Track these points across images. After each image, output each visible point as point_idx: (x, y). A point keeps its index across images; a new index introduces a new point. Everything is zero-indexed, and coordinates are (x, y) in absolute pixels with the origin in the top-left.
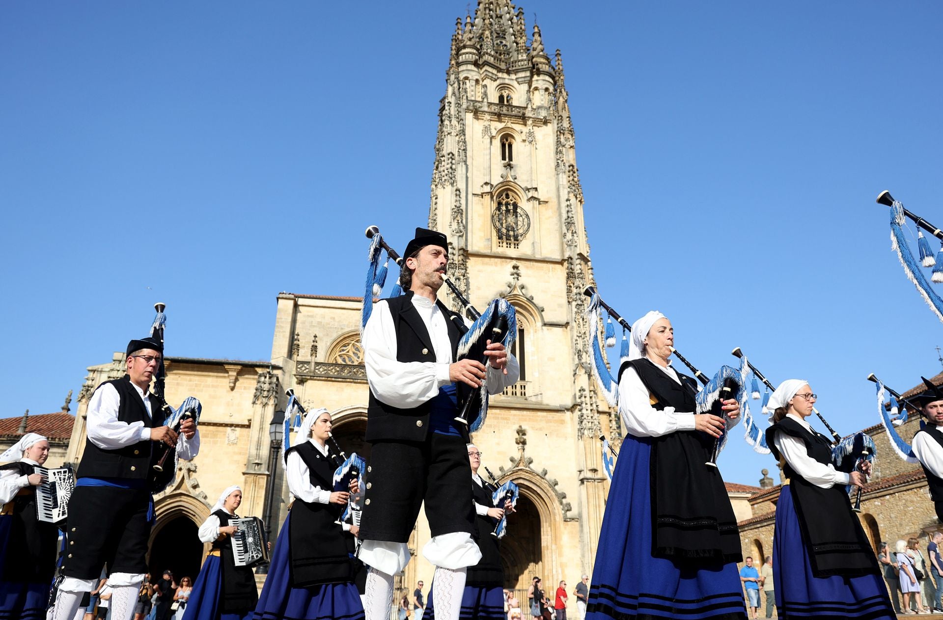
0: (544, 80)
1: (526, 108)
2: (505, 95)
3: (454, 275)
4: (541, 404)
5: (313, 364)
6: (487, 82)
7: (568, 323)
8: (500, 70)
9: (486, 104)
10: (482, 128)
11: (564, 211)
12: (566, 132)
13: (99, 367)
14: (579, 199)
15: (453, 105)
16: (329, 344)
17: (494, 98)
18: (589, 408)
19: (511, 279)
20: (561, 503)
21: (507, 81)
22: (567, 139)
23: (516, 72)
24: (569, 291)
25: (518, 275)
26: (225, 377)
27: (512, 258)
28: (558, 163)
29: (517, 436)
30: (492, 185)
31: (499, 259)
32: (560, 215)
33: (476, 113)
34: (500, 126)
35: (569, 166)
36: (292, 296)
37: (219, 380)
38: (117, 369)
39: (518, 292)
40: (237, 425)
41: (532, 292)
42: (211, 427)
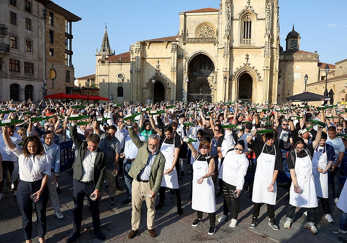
3: (227, 6)
4: (255, 46)
5: (187, 39)
7: (265, 19)
13: (133, 45)
16: (196, 27)
18: (268, 48)
19: (247, 4)
20: (258, 76)
24: (266, 7)
25: (249, 3)
26: (164, 45)
29: (246, 57)
36: (183, 13)
37: (163, 46)
38: (136, 46)
39: (249, 9)
40: (169, 58)
41: (254, 8)
42: (162, 59)
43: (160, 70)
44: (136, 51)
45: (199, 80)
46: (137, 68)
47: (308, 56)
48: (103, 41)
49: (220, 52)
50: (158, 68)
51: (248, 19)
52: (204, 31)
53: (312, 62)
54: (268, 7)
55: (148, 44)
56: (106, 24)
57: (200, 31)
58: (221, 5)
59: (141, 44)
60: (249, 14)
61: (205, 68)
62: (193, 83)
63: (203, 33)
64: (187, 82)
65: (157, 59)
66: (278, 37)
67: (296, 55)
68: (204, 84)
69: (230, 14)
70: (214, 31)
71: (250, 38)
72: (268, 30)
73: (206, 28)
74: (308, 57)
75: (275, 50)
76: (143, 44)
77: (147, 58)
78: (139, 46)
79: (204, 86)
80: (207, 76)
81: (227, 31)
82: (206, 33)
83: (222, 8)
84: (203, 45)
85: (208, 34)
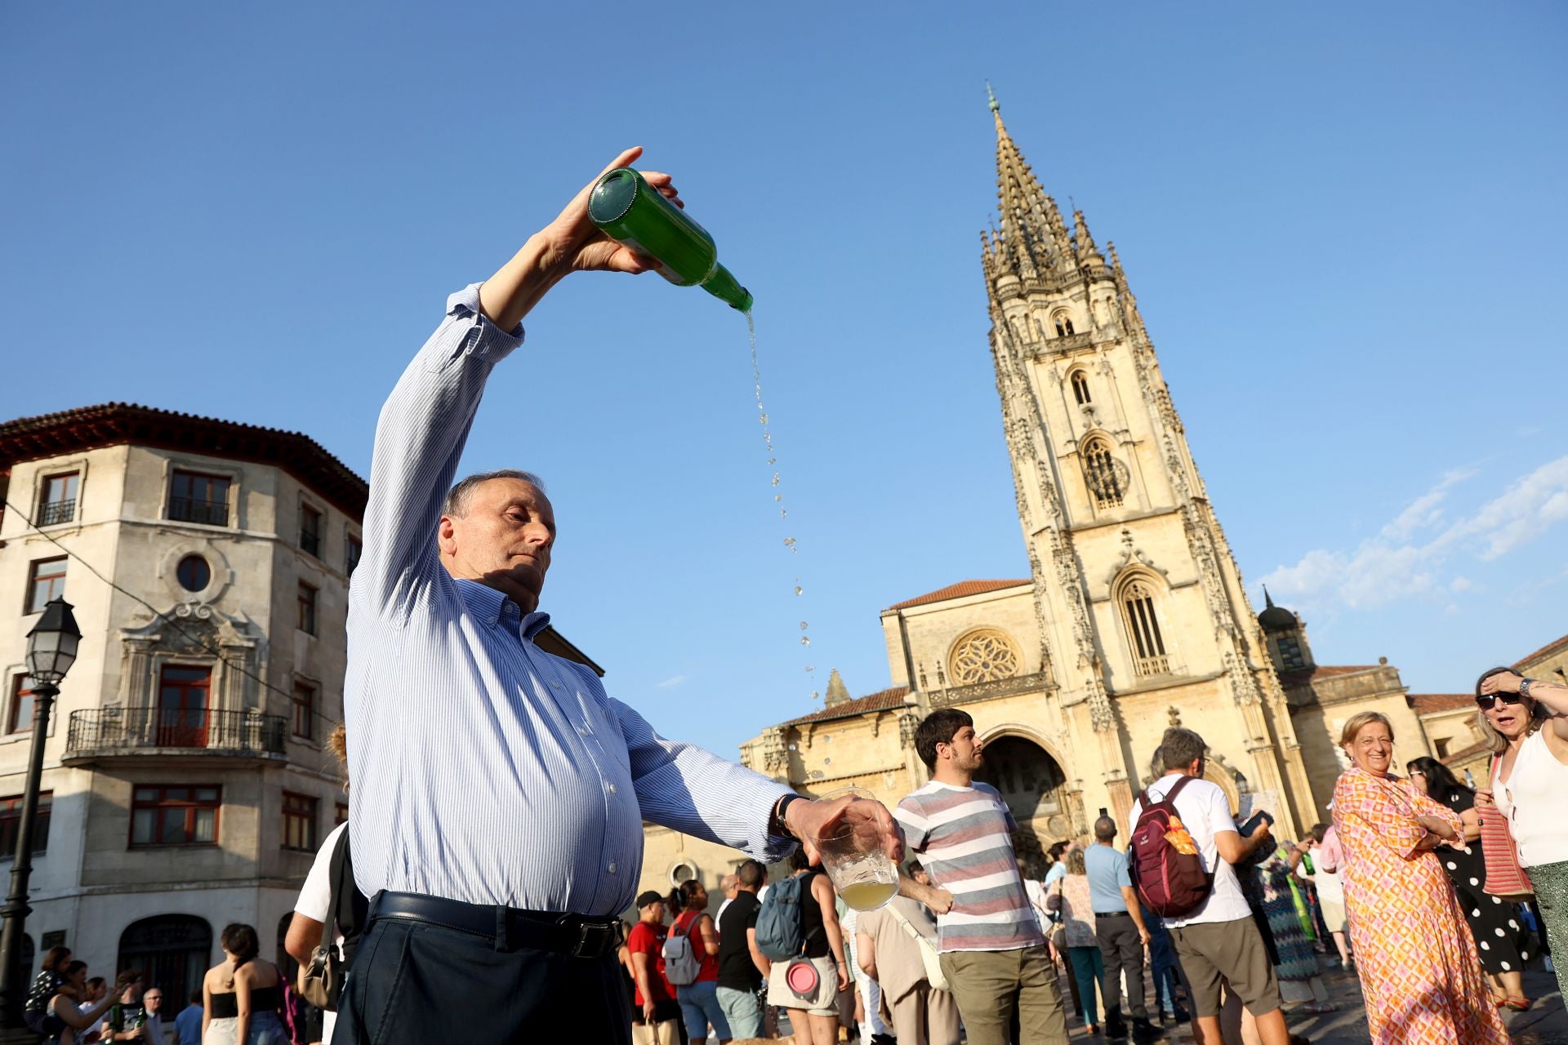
0: (1103, 288)
1: (1089, 333)
2: (1063, 323)
3: (1061, 563)
4: (1188, 677)
5: (944, 691)
6: (1037, 314)
7: (1197, 582)
8: (1048, 293)
9: (1043, 343)
10: (1046, 374)
11: (1164, 449)
12: (1145, 349)
13: (752, 744)
14: (1178, 430)
15: (1008, 358)
16: (946, 651)
17: (1052, 333)
19: (1124, 547)
21: (1060, 303)
22: (1147, 358)
23: (1068, 288)
24: (1191, 546)
25: (1130, 540)
26: (865, 726)
27: (1119, 523)
28: (1144, 393)
29: (1170, 718)
30: (1076, 442)
31: (1105, 529)
32: (1161, 454)
33: (1037, 358)
34: (1065, 363)
35: (1158, 392)
36: (894, 611)
37: (862, 730)
39: (1134, 559)
40: (891, 770)
41: (1150, 555)
42: (867, 777)
44: (769, 764)
47: (1361, 679)
49: (1072, 719)
51: (1136, 591)
52: (976, 659)
53: (1384, 696)
54: (1197, 544)
55: (808, 733)
57: (961, 660)
58: (1035, 564)
59: (782, 737)
60: (1136, 576)
61: (1012, 789)
63: (972, 666)
69: (1078, 585)
70: (1013, 655)
71: (1162, 651)
72: (1222, 615)
73: (982, 648)
74: (1361, 684)
75: (1261, 676)
76: (790, 733)
77: (808, 784)
78: (777, 744)
80: (1030, 816)
81: (1084, 643)
82: (985, 665)
83: (1043, 573)
84: (1006, 703)
85: (991, 666)
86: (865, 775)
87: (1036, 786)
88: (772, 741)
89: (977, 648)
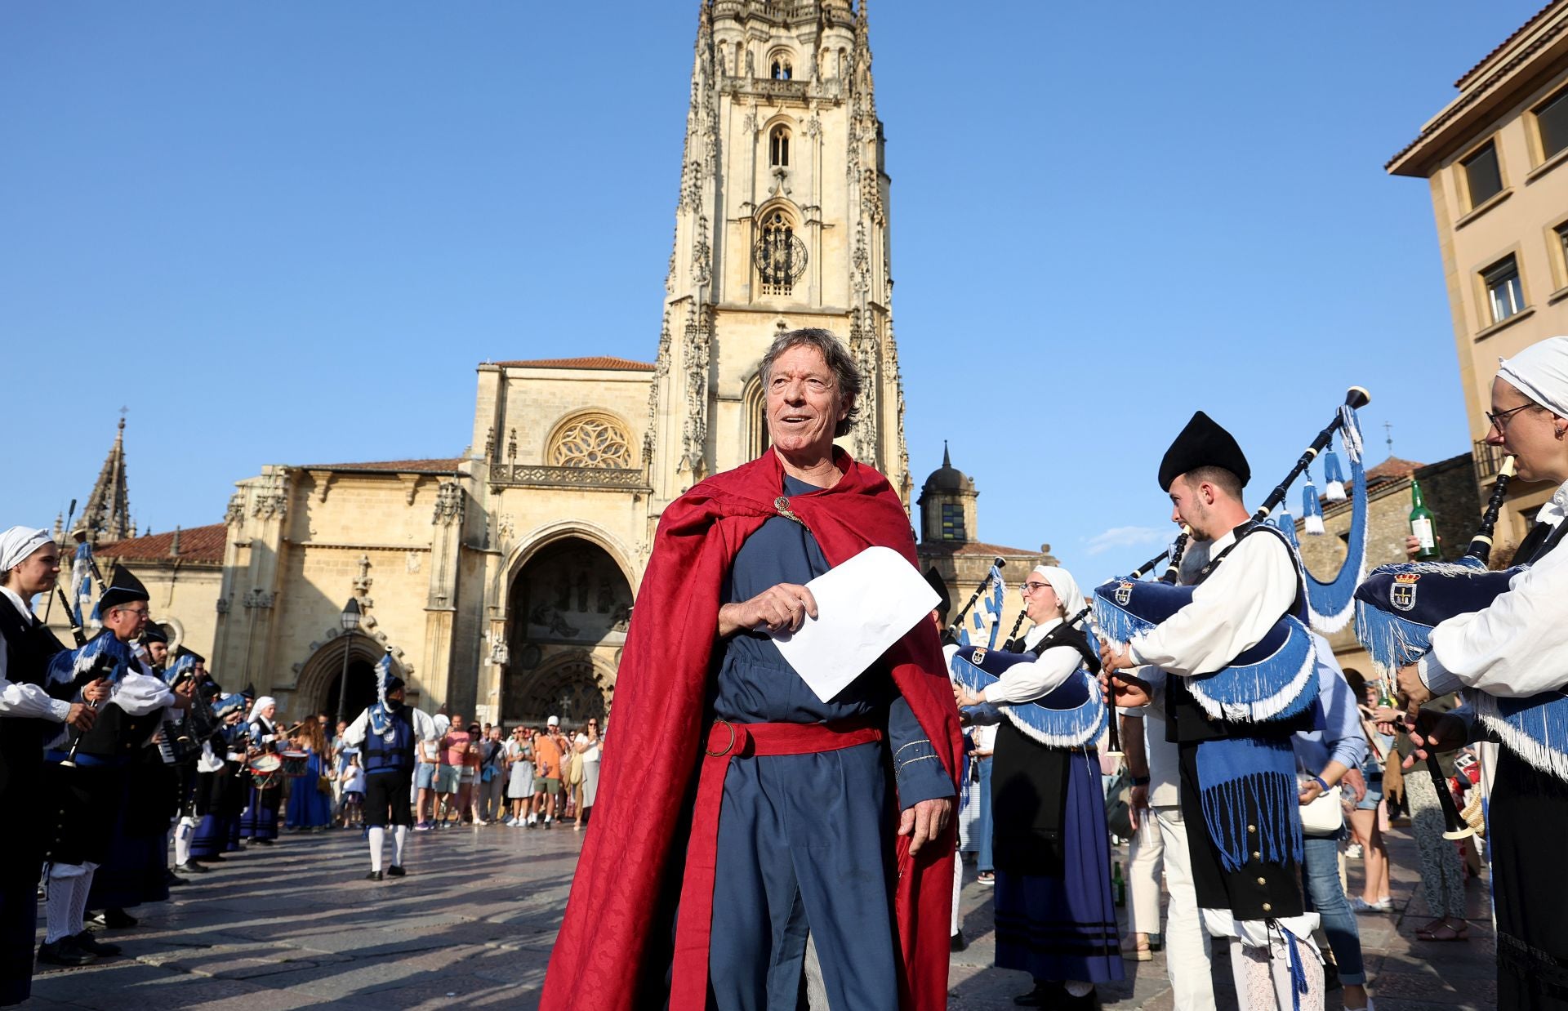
0: (838, 36)
1: (807, 84)
2: (781, 62)
3: (693, 342)
5: (511, 468)
6: (753, 46)
8: (773, 24)
9: (749, 81)
10: (743, 118)
11: (854, 238)
12: (865, 118)
13: (249, 481)
14: (877, 221)
15: (700, 87)
16: (548, 429)
17: (763, 71)
21: (784, 41)
22: (865, 130)
23: (798, 25)
26: (400, 489)
27: (777, 313)
28: (849, 167)
30: (754, 207)
31: (759, 315)
32: (849, 244)
33: (736, 96)
34: (770, 112)
35: (866, 171)
36: (497, 367)
37: (394, 492)
38: (267, 486)
40: (418, 550)
42: (387, 553)
43: (371, 602)
44: (259, 511)
45: (553, 658)
46: (258, 591)
47: (1017, 563)
48: (97, 485)
50: (364, 592)
52: (583, 446)
55: (325, 483)
56: (124, 410)
57: (564, 444)
58: (666, 338)
59: (286, 481)
61: (583, 607)
62: (526, 673)
63: (577, 454)
64: (502, 665)
65: (362, 554)
66: (906, 477)
67: (970, 558)
68: (578, 681)
69: (705, 373)
70: (627, 450)
72: (865, 446)
73: (594, 435)
74: (1016, 569)
76: (301, 479)
77: (310, 546)
78: (277, 488)
79: (579, 689)
80: (593, 644)
81: (692, 442)
82: (592, 455)
83: (671, 352)
84: (583, 497)
85: (599, 459)
86: (384, 549)
87: (613, 609)
88: (271, 483)
89: (587, 434)
